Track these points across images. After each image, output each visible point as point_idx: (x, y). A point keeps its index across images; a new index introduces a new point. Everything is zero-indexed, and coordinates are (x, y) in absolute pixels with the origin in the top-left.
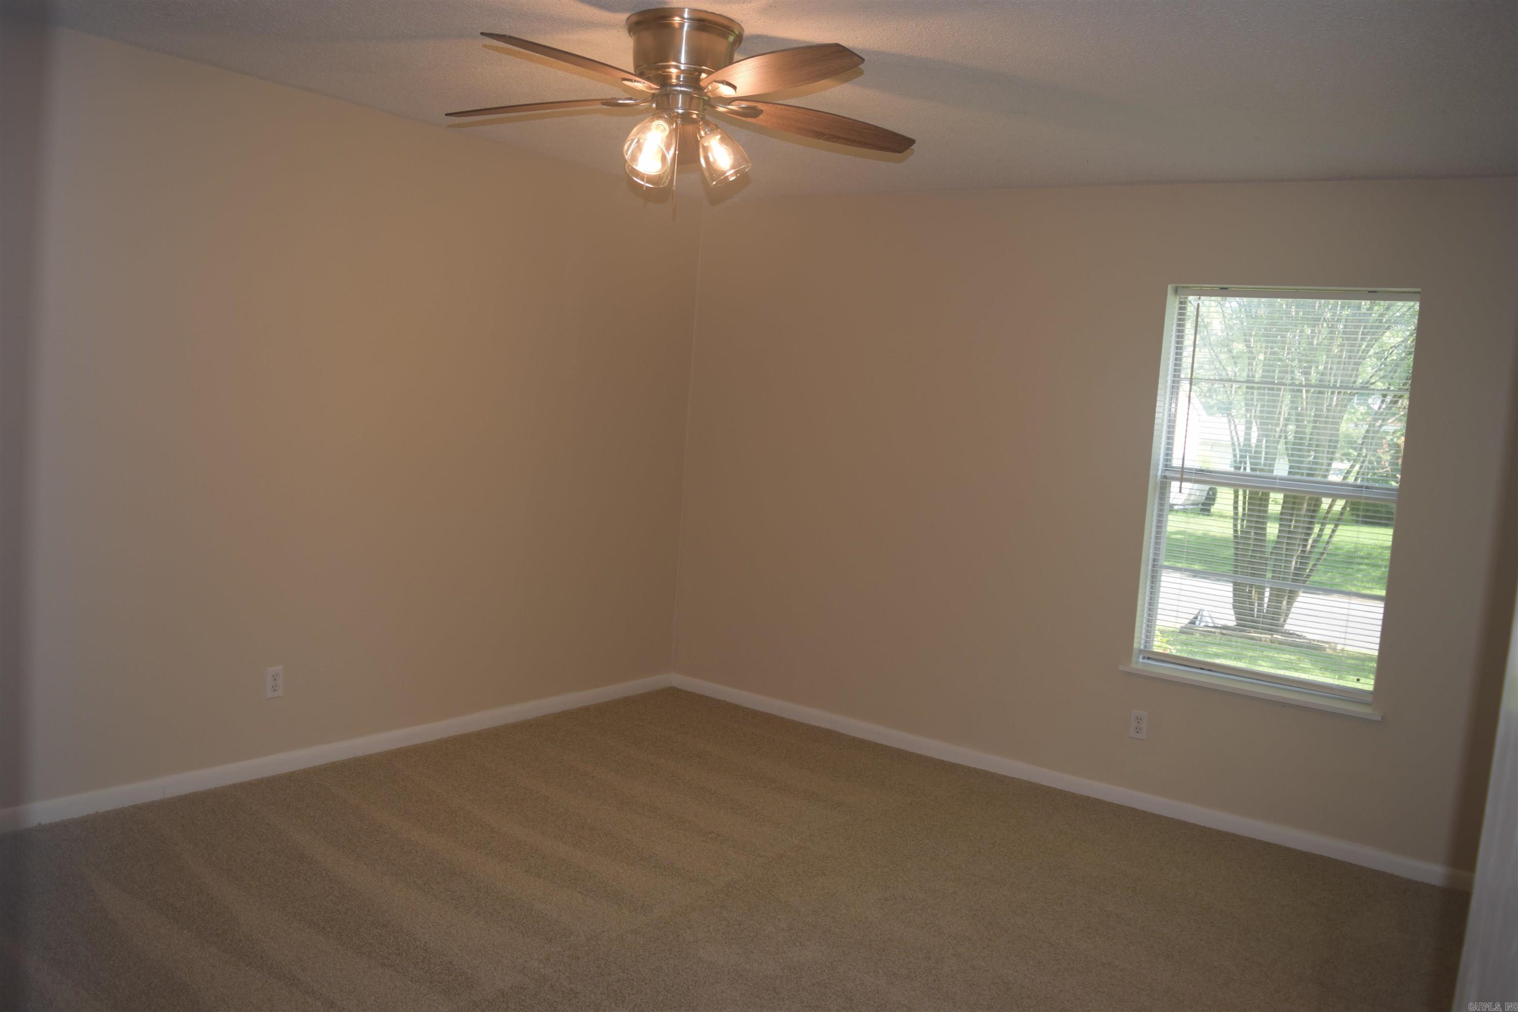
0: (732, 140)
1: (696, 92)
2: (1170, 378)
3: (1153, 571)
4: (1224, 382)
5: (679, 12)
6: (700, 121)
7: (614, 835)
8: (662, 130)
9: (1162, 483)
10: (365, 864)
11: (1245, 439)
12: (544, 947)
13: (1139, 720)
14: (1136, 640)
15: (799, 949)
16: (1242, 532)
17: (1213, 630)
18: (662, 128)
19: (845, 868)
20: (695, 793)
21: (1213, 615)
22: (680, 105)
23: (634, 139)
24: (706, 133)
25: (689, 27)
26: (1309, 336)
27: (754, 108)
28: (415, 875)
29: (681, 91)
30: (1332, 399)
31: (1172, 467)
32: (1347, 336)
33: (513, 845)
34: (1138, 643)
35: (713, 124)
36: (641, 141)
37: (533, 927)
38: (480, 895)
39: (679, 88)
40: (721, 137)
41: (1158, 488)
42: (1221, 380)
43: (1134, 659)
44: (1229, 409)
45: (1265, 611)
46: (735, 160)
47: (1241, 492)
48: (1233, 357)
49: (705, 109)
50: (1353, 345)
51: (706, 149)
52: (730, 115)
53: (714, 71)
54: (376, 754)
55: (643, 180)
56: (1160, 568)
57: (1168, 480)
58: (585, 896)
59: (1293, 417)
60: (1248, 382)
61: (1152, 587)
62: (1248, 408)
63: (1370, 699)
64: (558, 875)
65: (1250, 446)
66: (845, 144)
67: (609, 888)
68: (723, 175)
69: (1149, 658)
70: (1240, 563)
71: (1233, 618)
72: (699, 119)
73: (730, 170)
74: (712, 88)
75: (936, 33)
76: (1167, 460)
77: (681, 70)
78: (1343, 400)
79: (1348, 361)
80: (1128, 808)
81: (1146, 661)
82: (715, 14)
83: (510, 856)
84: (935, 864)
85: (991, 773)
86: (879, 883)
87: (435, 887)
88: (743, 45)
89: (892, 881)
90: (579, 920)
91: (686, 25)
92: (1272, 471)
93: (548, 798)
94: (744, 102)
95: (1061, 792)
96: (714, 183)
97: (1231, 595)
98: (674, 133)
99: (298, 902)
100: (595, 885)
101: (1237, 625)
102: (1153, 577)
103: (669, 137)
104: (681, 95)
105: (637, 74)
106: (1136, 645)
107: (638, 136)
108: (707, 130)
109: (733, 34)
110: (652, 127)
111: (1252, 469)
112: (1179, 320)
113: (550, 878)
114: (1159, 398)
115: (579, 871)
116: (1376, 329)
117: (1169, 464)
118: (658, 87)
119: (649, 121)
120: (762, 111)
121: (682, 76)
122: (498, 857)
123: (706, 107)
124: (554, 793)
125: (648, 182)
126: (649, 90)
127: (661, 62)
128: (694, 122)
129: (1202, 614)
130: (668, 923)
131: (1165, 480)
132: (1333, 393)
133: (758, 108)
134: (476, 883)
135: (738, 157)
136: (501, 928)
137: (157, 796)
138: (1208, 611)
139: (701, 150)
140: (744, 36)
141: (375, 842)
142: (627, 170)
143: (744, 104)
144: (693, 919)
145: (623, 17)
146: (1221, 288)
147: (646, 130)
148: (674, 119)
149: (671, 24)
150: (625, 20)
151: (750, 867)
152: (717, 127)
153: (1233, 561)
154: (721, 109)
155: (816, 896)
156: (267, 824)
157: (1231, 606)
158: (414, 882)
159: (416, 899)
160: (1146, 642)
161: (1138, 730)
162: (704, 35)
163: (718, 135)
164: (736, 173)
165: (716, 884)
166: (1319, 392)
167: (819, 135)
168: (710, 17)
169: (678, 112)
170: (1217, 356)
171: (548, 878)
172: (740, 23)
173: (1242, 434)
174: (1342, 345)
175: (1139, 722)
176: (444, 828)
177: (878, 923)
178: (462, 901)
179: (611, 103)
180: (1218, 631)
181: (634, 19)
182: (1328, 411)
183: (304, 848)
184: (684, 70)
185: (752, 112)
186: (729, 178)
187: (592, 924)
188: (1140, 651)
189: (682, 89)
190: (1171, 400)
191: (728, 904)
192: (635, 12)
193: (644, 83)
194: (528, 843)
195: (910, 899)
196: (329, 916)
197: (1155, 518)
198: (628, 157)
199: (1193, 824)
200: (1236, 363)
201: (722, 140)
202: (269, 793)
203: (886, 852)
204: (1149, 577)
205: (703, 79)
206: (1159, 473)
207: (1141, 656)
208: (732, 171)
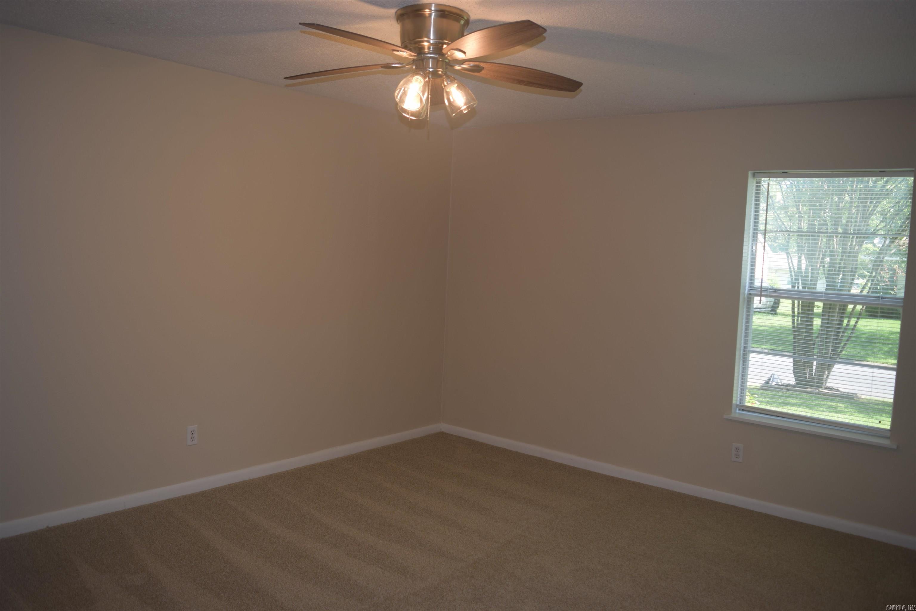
0: (465, 87)
1: (440, 57)
2: (751, 231)
3: (744, 354)
4: (783, 233)
5: (428, 6)
6: (444, 76)
7: (403, 529)
8: (420, 82)
9: (748, 298)
10: (247, 550)
11: (798, 268)
12: (357, 605)
13: (738, 450)
14: (734, 399)
15: (521, 605)
16: (797, 324)
17: (781, 387)
18: (419, 81)
19: (550, 549)
20: (455, 501)
21: (781, 377)
22: (431, 66)
23: (402, 88)
24: (447, 83)
25: (435, 16)
26: (836, 201)
27: (478, 66)
28: (277, 557)
29: (431, 57)
30: (852, 241)
31: (755, 288)
32: (861, 200)
33: (340, 537)
34: (736, 400)
35: (452, 77)
36: (406, 89)
37: (350, 592)
38: (318, 571)
39: (429, 55)
40: (457, 86)
41: (746, 301)
42: (782, 231)
43: (733, 411)
44: (787, 249)
45: (814, 374)
46: (467, 99)
47: (796, 302)
48: (789, 216)
49: (447, 68)
50: (865, 206)
51: (448, 94)
52: (463, 71)
53: (450, 43)
54: (257, 478)
55: (408, 115)
56: (748, 352)
57: (752, 296)
58: (384, 570)
59: (828, 253)
60: (798, 231)
61: (743, 365)
62: (799, 248)
63: (888, 434)
64: (367, 556)
65: (801, 272)
66: (537, 87)
67: (400, 565)
68: (459, 110)
69: (743, 410)
70: (797, 344)
71: (794, 379)
72: (443, 75)
73: (463, 106)
74: (450, 54)
75: (594, 13)
76: (751, 283)
77: (430, 43)
78: (859, 242)
79: (863, 217)
80: (732, 506)
81: (741, 412)
82: (451, 6)
83: (338, 544)
84: (608, 546)
85: (643, 484)
86: (572, 559)
87: (289, 566)
88: (470, 26)
89: (581, 558)
90: (380, 586)
91: (433, 14)
92: (816, 288)
93: (363, 505)
94: (471, 63)
95: (688, 496)
96: (454, 115)
97: (792, 364)
98: (427, 84)
99: (204, 577)
100: (391, 563)
101: (796, 384)
102: (744, 358)
103: (424, 86)
104: (431, 60)
105: (403, 47)
106: (734, 402)
107: (404, 86)
108: (448, 81)
109: (463, 19)
110: (413, 80)
111: (803, 288)
112: (756, 193)
113: (362, 559)
114: (745, 244)
115: (380, 554)
116: (879, 195)
117: (753, 286)
118: (416, 55)
119: (411, 76)
120: (483, 68)
121: (431, 47)
122: (330, 545)
123: (448, 66)
124: (367, 502)
125: (412, 115)
126: (411, 57)
127: (417, 39)
128: (440, 76)
129: (773, 377)
130: (437, 588)
131: (750, 296)
132: (853, 237)
133: (481, 66)
134: (316, 562)
135: (468, 97)
136: (331, 592)
137: (121, 508)
138: (777, 375)
139: (445, 94)
140: (470, 21)
141: (254, 536)
142: (399, 109)
143: (472, 64)
144: (453, 585)
145: (392, 11)
146: (783, 173)
147: (409, 82)
148: (427, 75)
149: (425, 14)
150: (394, 14)
151: (489, 550)
152: (455, 79)
153: (793, 343)
154: (457, 68)
155: (532, 569)
156: (187, 525)
157: (792, 372)
158: (276, 562)
159: (278, 574)
160: (741, 400)
161: (737, 456)
162: (445, 21)
163: (455, 84)
164: (468, 108)
165: (468, 561)
166: (844, 237)
167: (520, 82)
168: (447, 9)
169: (430, 70)
170: (779, 216)
171: (361, 559)
172: (467, 12)
173: (796, 265)
174: (858, 206)
175: (737, 451)
176: (297, 526)
177: (571, 587)
178: (306, 574)
179: (387, 66)
180: (785, 387)
181: (399, 12)
182: (851, 249)
183: (209, 540)
184: (433, 43)
185: (477, 69)
186: (464, 111)
187: (388, 589)
188: (737, 406)
189: (431, 55)
190: (753, 245)
191: (475, 575)
192: (400, 8)
193: (406, 52)
194: (349, 536)
195: (592, 569)
196: (223, 585)
197: (744, 320)
198: (397, 100)
199: (774, 516)
200: (790, 220)
201: (458, 87)
202: (189, 504)
203: (577, 538)
204: (741, 358)
205: (444, 49)
206: (746, 292)
207: (738, 409)
208: (465, 107)
